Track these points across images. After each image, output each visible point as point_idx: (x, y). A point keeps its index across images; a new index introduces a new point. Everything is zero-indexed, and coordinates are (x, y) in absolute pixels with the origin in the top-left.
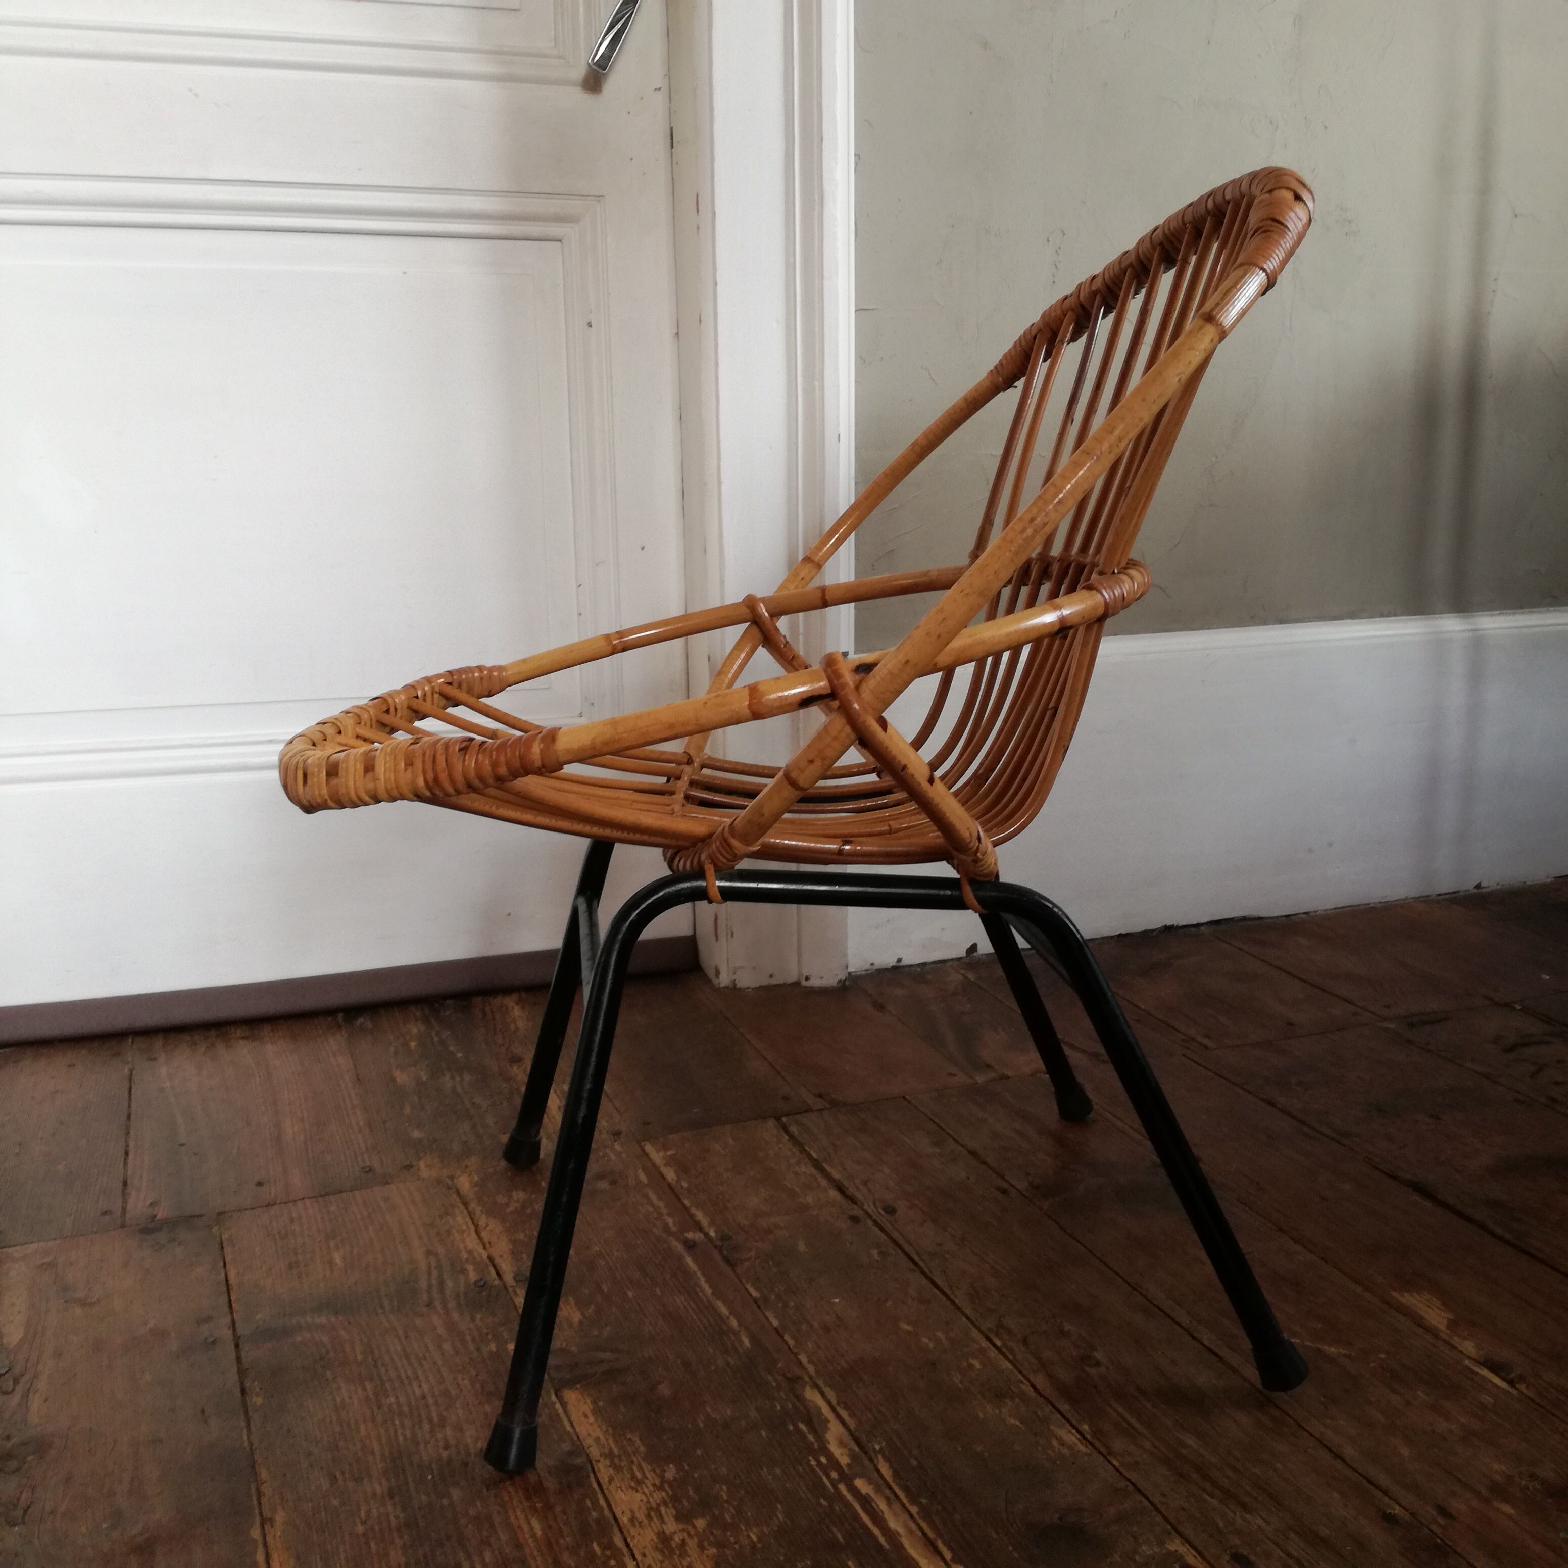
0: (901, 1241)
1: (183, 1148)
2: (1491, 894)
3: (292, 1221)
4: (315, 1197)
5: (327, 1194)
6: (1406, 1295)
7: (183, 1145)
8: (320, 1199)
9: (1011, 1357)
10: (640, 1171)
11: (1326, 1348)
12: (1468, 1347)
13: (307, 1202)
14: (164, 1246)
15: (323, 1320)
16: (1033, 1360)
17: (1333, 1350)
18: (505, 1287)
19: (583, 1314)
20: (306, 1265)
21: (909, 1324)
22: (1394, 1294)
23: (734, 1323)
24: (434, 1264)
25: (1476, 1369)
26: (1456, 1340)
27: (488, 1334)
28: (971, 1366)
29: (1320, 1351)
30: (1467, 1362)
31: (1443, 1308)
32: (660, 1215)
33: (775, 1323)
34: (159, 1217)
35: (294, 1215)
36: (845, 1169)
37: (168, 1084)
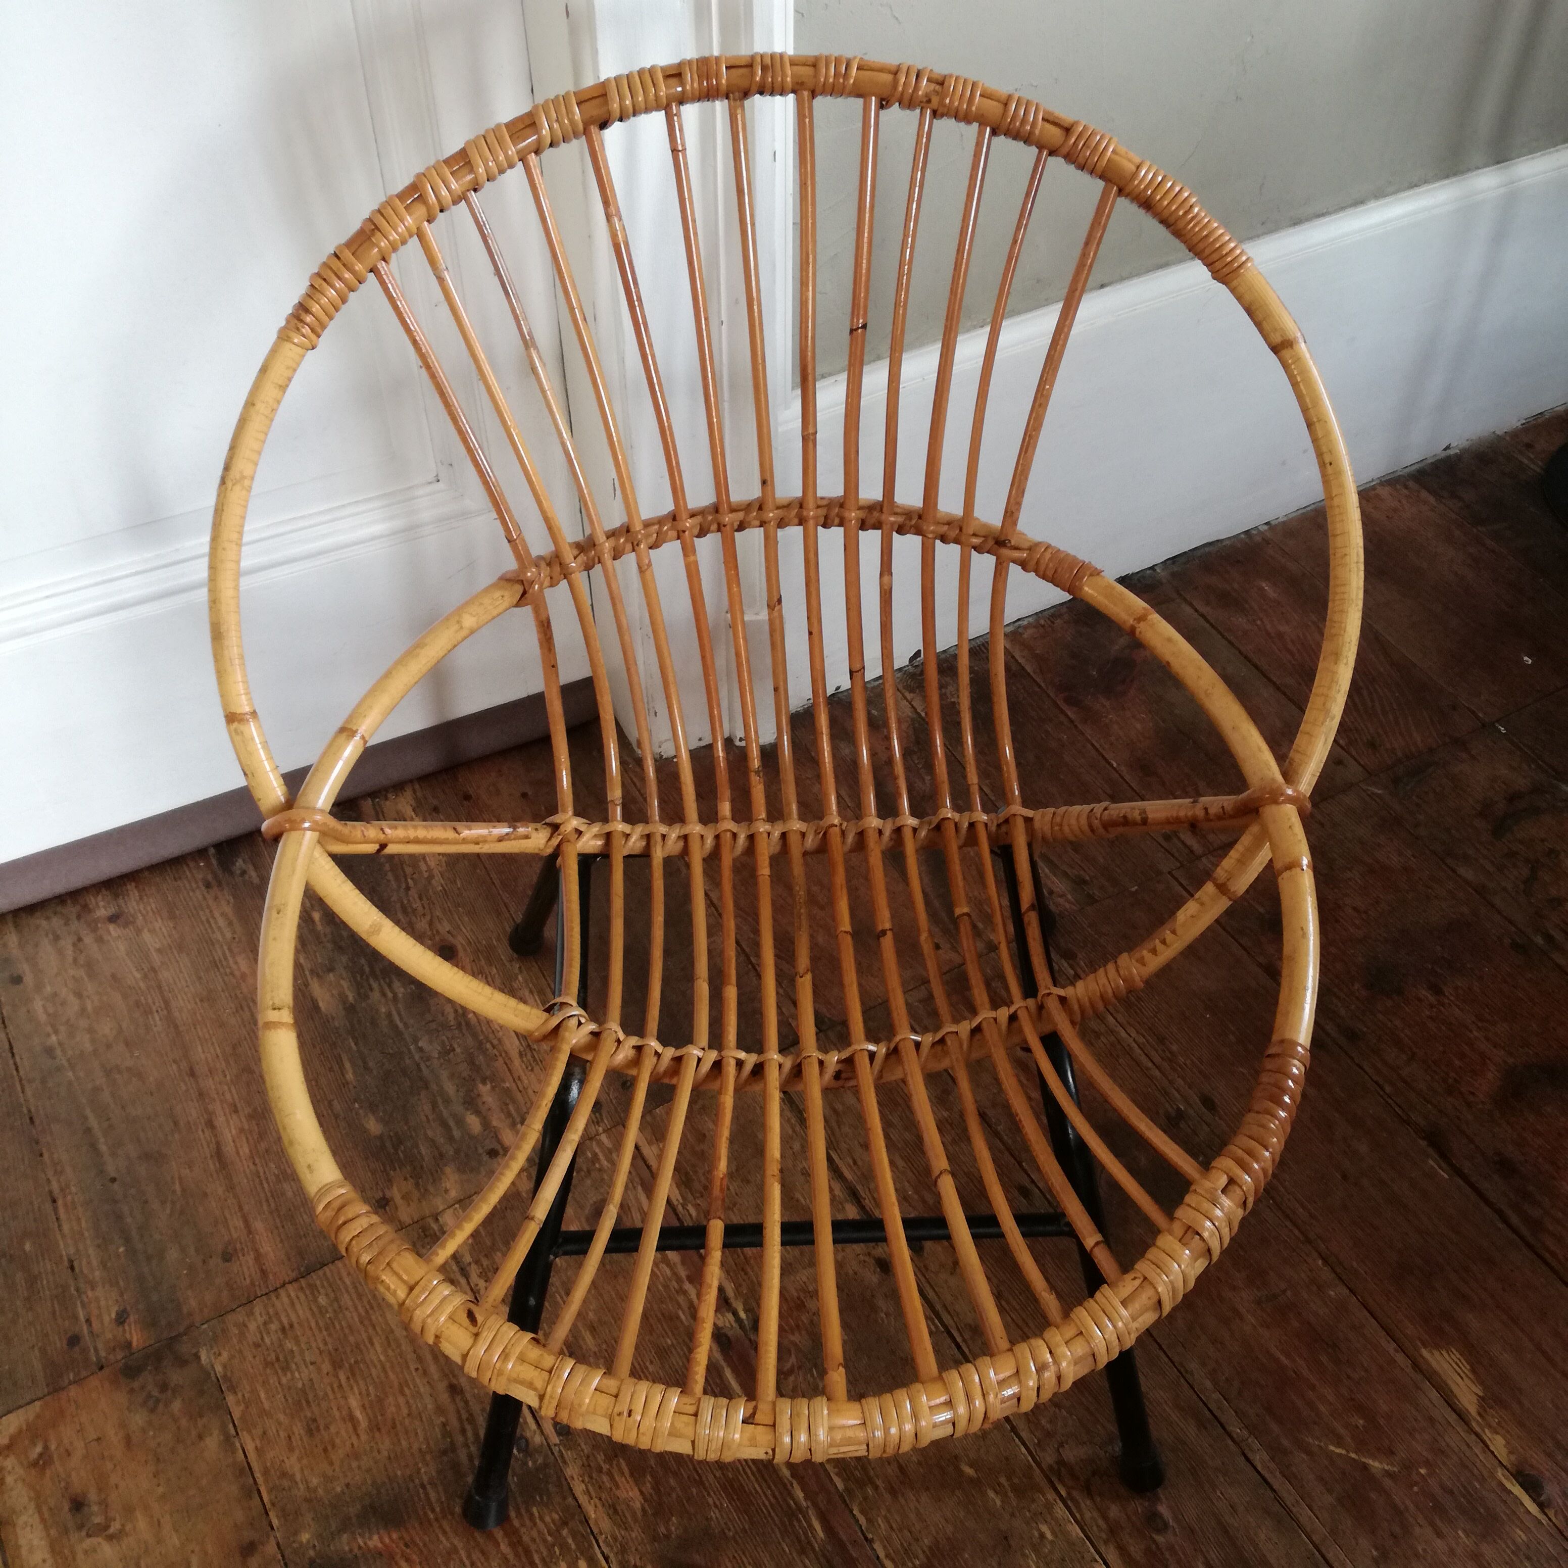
0: (938, 1307)
1: (116, 1186)
2: (1459, 457)
3: (283, 1329)
4: (296, 1280)
5: (309, 1271)
6: (1436, 1353)
7: (113, 1180)
8: (303, 1281)
9: (1078, 1515)
10: (639, 1188)
11: (1371, 1462)
12: (1498, 1444)
13: (289, 1287)
14: (158, 1401)
15: (374, 1542)
16: (1101, 1522)
17: (1377, 1464)
18: (548, 1445)
19: (642, 1492)
20: (327, 1427)
21: (971, 1467)
22: (1425, 1353)
23: (800, 1494)
24: (465, 1416)
25: (1508, 1485)
26: (1487, 1434)
27: (553, 1545)
28: (1042, 1536)
29: (1365, 1467)
30: (1500, 1473)
31: (1472, 1376)
32: (679, 1280)
33: (840, 1485)
34: (135, 1343)
35: (285, 1321)
36: (855, 1163)
37: (54, 1038)
